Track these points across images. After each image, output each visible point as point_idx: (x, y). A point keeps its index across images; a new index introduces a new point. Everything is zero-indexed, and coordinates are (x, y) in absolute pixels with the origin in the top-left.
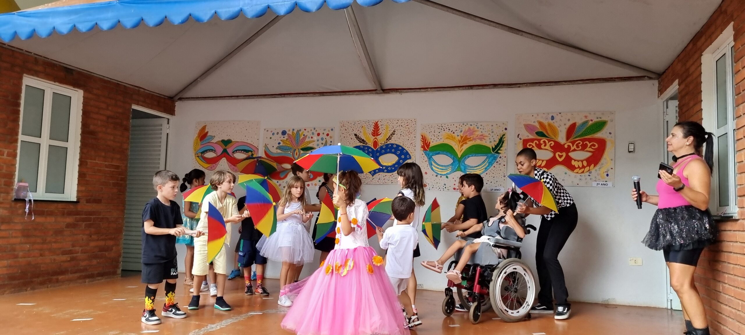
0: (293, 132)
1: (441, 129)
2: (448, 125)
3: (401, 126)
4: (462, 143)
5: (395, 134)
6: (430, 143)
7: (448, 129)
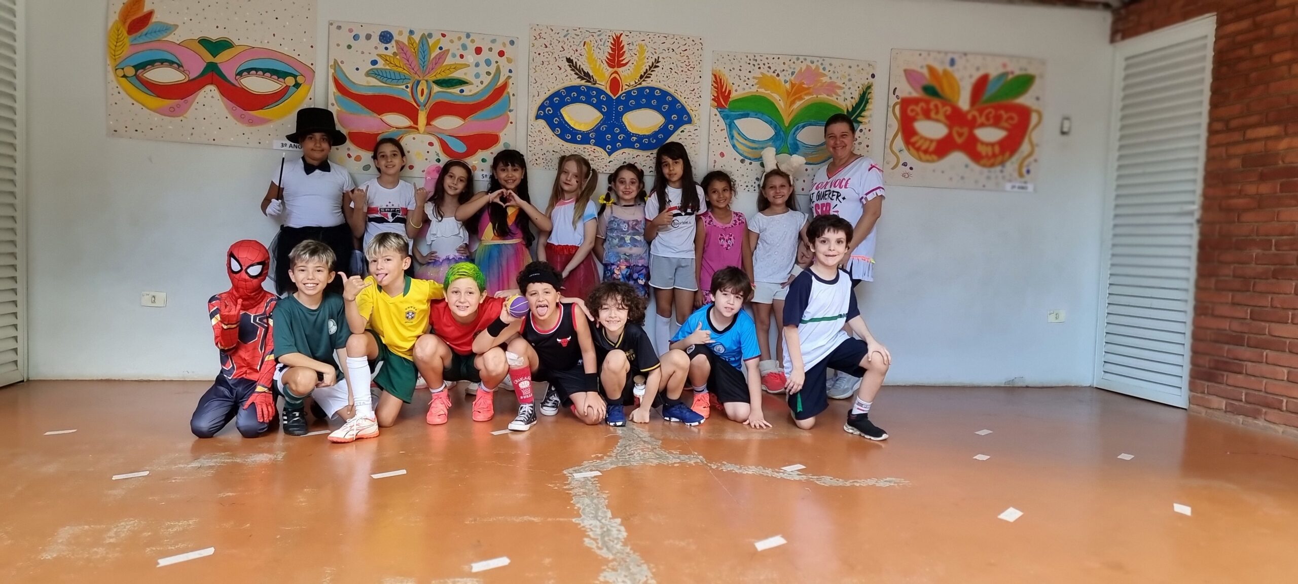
0: (409, 39)
1: (754, 65)
2: (767, 58)
3: (671, 50)
4: (793, 98)
5: (658, 67)
6: (730, 92)
7: (767, 65)
